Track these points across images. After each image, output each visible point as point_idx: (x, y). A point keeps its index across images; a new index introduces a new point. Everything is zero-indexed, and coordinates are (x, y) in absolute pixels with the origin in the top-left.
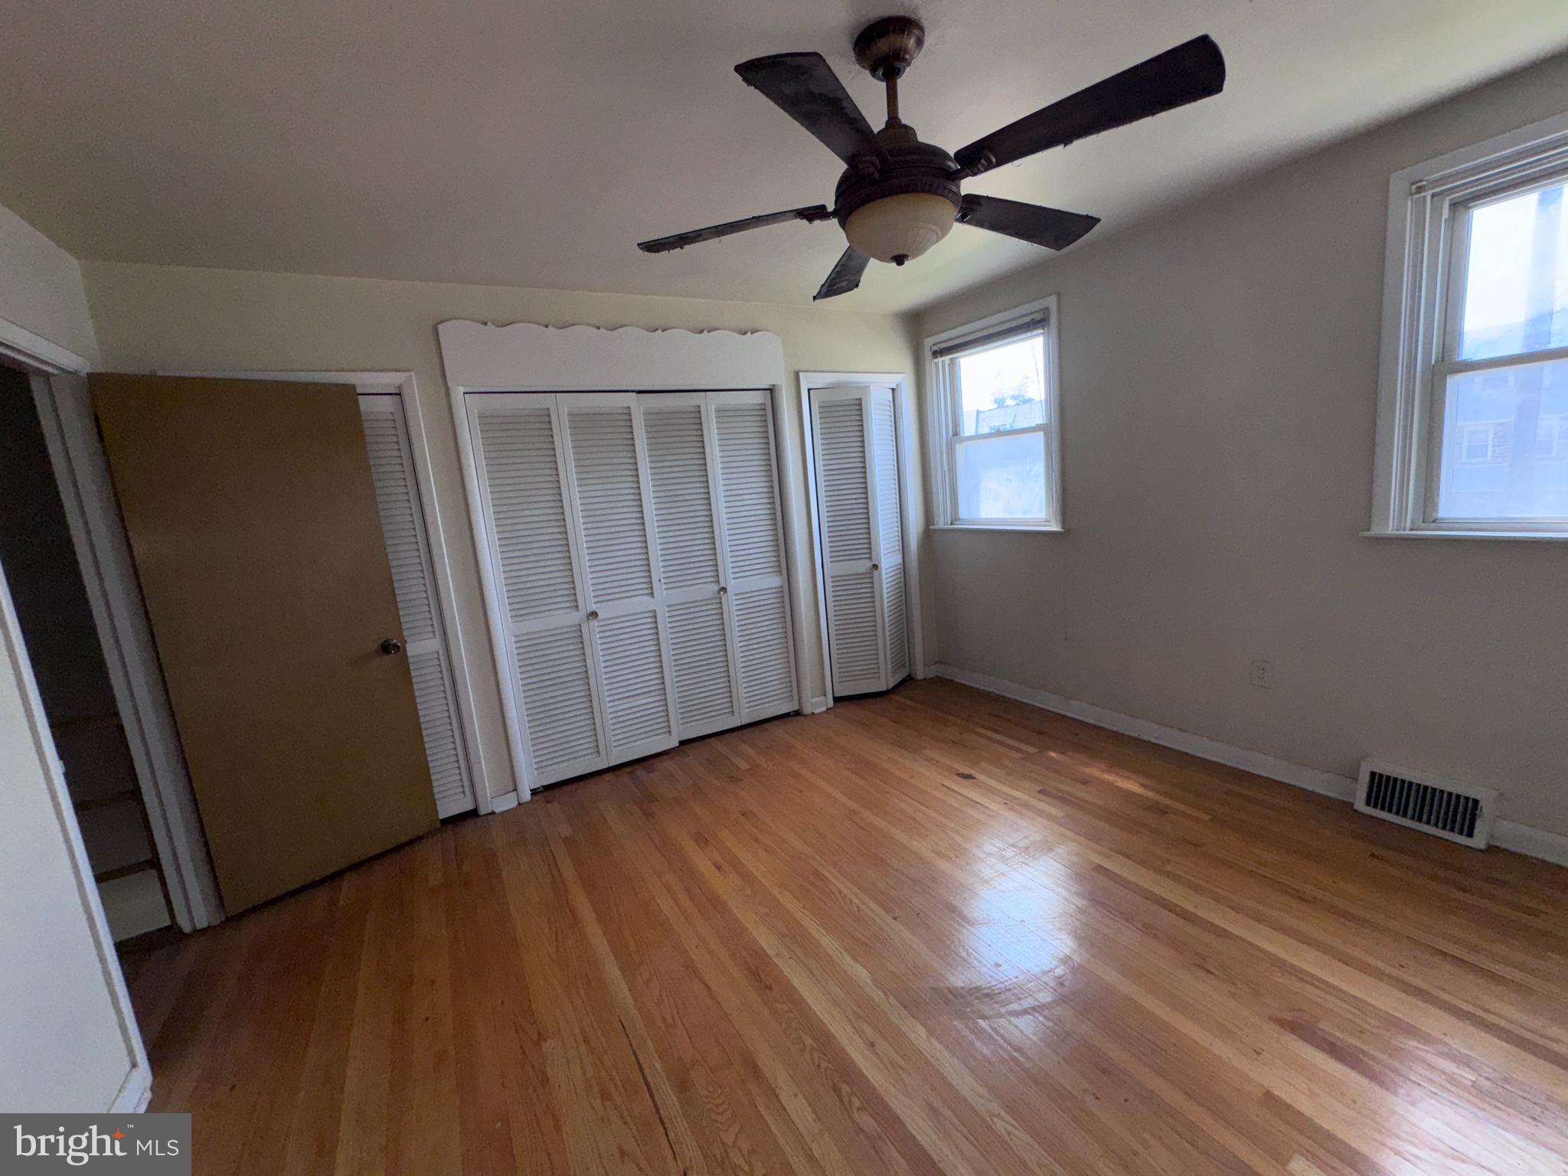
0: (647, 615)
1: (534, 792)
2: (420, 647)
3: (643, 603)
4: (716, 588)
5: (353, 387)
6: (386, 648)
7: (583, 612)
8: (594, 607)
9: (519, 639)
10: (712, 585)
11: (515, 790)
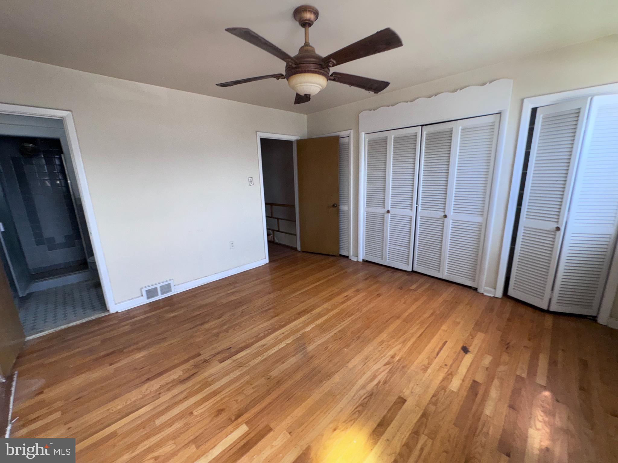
0: (408, 217)
1: (364, 260)
2: (343, 208)
3: (407, 212)
4: (443, 214)
5: (338, 136)
6: (334, 206)
7: (386, 210)
8: (390, 209)
9: (368, 213)
10: (442, 212)
11: (357, 257)
